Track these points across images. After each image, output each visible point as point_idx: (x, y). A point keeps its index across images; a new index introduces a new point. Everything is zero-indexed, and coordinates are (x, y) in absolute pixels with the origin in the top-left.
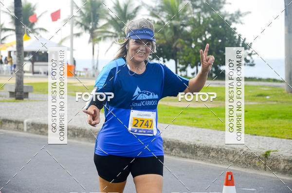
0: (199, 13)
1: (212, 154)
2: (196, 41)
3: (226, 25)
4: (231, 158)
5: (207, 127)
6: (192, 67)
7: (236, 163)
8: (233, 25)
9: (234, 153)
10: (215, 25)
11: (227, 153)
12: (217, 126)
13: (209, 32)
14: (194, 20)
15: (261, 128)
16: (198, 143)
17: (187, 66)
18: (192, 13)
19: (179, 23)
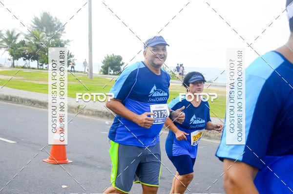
8: (66, 46)
14: (47, 42)
17: (43, 64)
18: (46, 39)
19: (40, 43)
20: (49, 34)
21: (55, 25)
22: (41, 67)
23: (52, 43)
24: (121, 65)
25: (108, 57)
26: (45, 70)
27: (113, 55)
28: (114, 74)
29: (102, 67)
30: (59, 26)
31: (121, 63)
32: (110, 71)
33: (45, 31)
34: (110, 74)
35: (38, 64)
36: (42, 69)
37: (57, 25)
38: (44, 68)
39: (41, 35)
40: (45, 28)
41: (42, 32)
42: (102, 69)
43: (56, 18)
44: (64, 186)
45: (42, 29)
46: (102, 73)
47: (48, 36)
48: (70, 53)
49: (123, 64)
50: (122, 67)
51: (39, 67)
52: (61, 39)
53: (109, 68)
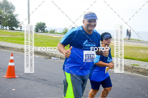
0: (7, 13)
1: (9, 49)
2: (6, 20)
3: (14, 17)
4: (14, 49)
5: (8, 42)
6: (5, 27)
7: (15, 51)
8: (16, 17)
9: (15, 48)
10: (11, 17)
11: (13, 48)
12: (11, 42)
13: (10, 18)
14: (6, 15)
15: (22, 43)
16: (6, 46)
17: (4, 26)
18: (5, 13)
19: (2, 15)
20: (7, 11)
21: (10, 6)
22: (3, 28)
23: (8, 15)
24: (45, 27)
25: (38, 23)
26: (5, 29)
27: (41, 22)
28: (41, 32)
29: (35, 28)
30: (12, 7)
31: (45, 26)
32: (39, 31)
33: (4, 9)
34: (39, 32)
35: (1, 27)
36: (3, 29)
37: (11, 6)
38: (4, 29)
39: (2, 12)
40: (4, 8)
41: (3, 10)
42: (35, 29)
43: (11, 3)
44: (13, 90)
45: (3, 8)
46: (35, 32)
47: (6, 12)
48: (18, 21)
49: (46, 27)
50: (45, 29)
51: (2, 28)
52: (13, 14)
53: (39, 29)
